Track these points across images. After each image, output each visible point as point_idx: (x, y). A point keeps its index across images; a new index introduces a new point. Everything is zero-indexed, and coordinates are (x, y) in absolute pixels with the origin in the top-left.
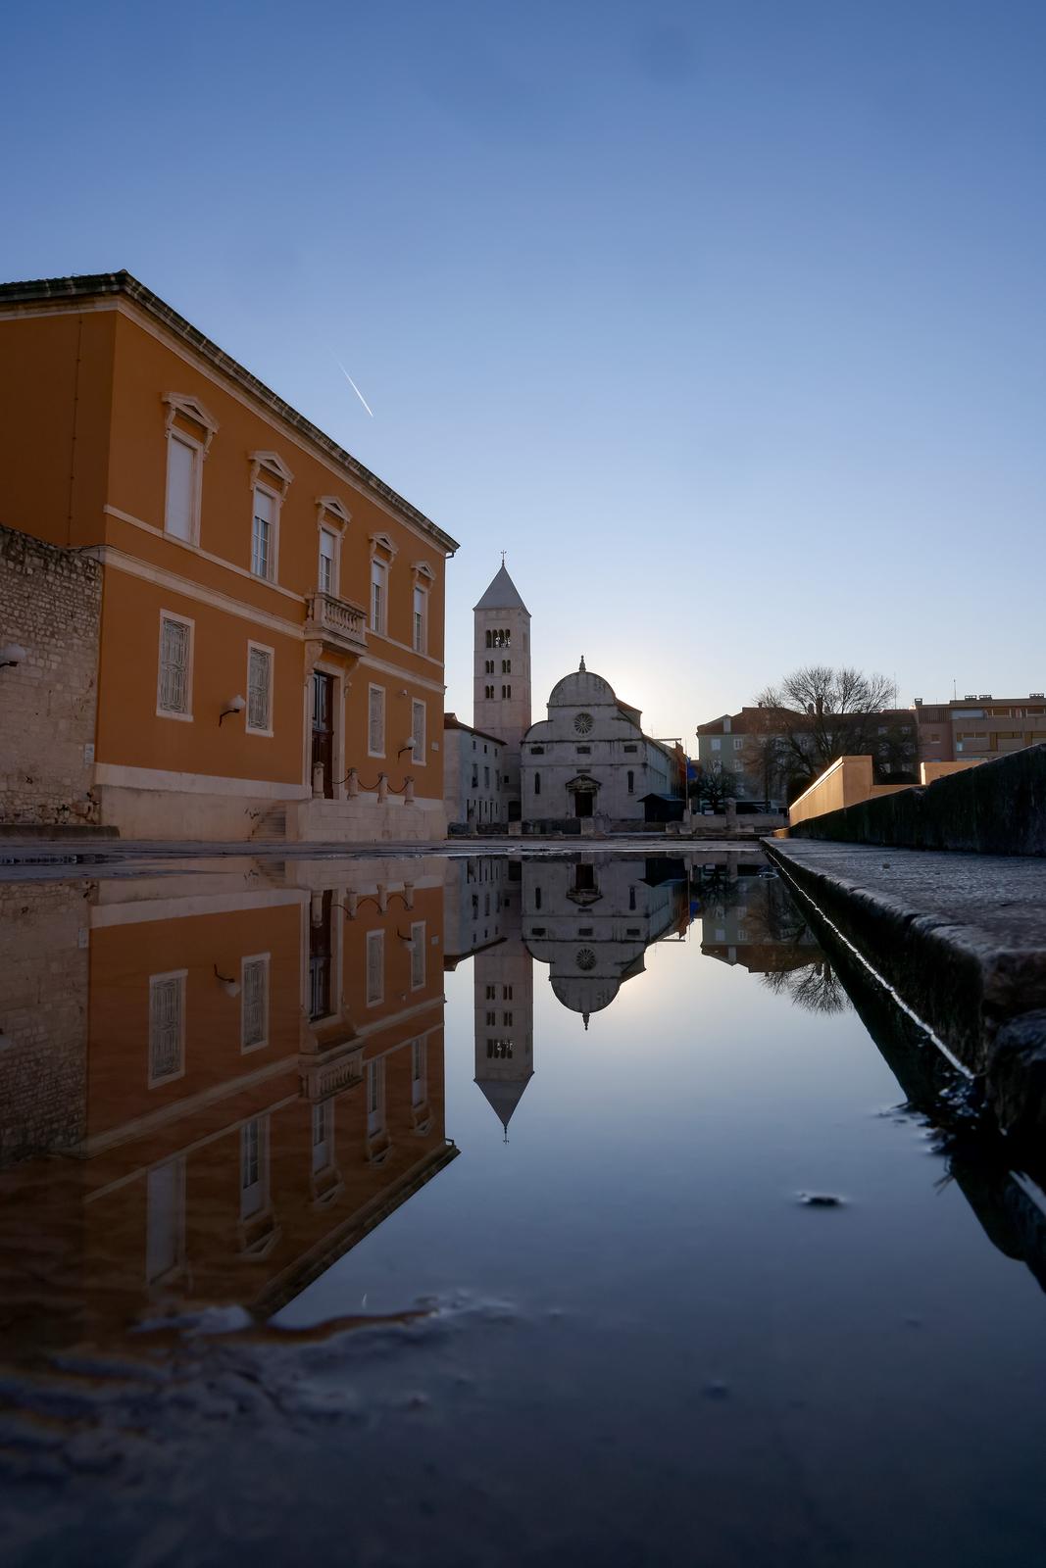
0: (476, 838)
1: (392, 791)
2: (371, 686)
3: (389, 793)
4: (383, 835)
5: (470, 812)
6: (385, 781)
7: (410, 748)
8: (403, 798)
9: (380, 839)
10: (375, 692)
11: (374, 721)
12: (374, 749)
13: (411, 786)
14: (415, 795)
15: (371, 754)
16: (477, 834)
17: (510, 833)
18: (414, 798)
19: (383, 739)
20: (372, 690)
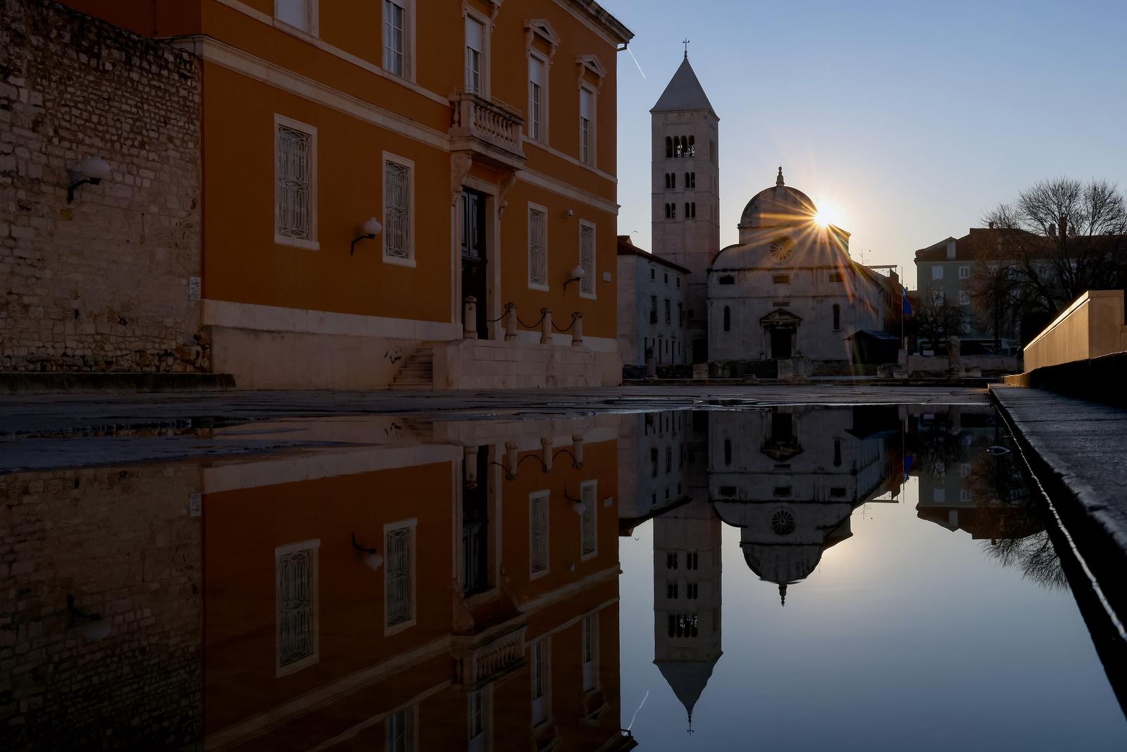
0: (655, 383)
1: (557, 329)
2: (531, 205)
3: (553, 332)
4: (547, 380)
5: (648, 353)
6: (549, 317)
7: (578, 279)
8: (570, 338)
9: (543, 386)
10: (536, 213)
11: (535, 247)
12: (536, 281)
13: (579, 323)
14: (585, 334)
15: (532, 286)
16: (656, 378)
17: (695, 377)
18: (584, 338)
19: (546, 269)
20: (532, 210)
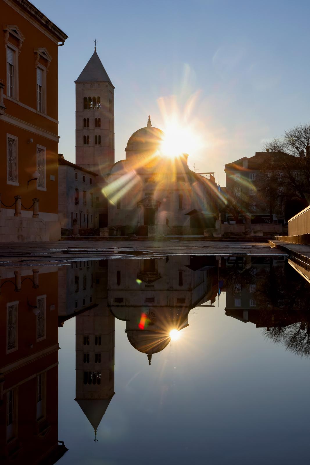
0: (78, 239)
1: (24, 208)
2: (8, 135)
3: (22, 209)
4: (18, 237)
5: (74, 221)
6: (19, 202)
7: (36, 179)
8: (31, 213)
9: (16, 241)
10: (11, 140)
11: (11, 160)
12: (11, 180)
13: (37, 205)
14: (40, 211)
15: (9, 182)
16: (79, 236)
17: (101, 235)
18: (39, 213)
19: (17, 173)
20: (9, 138)
